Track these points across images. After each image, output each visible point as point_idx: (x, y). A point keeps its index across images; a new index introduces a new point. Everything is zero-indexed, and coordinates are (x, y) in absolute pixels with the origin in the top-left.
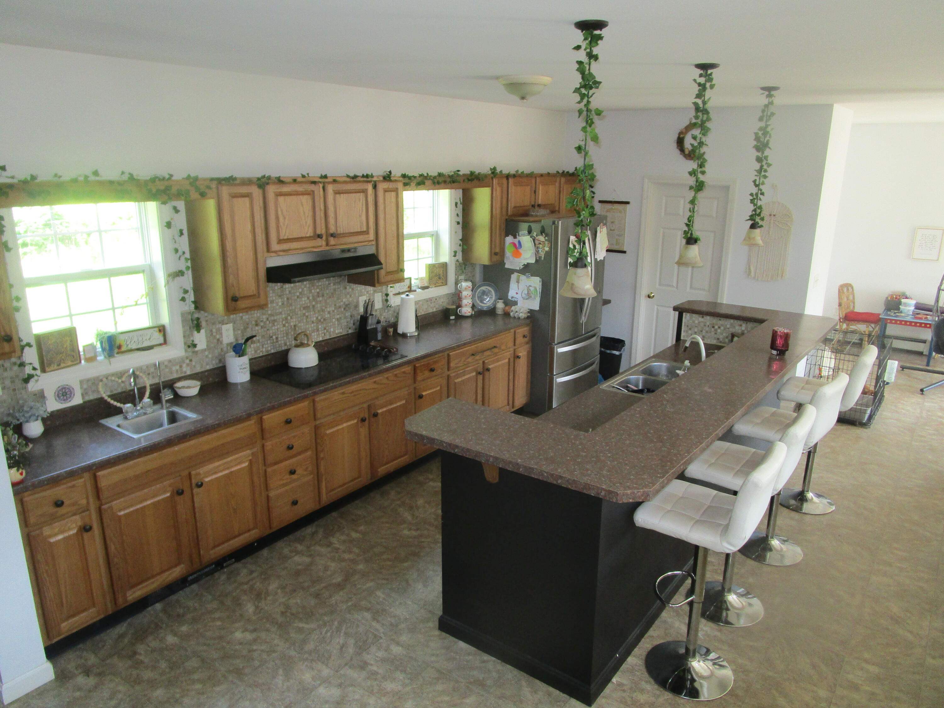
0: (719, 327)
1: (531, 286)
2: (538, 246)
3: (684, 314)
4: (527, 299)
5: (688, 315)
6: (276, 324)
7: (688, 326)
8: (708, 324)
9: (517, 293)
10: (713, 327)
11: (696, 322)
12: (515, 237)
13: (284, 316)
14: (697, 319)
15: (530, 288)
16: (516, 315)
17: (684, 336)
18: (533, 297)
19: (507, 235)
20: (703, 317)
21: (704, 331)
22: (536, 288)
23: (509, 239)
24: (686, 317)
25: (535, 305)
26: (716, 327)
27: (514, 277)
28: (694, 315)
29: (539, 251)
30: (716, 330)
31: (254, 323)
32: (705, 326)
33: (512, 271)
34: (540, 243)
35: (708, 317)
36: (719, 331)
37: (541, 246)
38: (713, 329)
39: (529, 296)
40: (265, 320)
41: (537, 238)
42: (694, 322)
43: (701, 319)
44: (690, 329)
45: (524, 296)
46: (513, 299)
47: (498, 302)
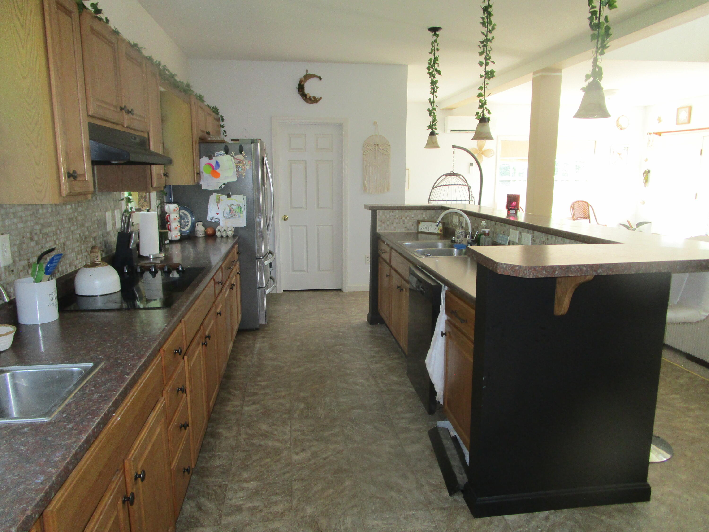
0: (406, 218)
1: (233, 205)
2: (238, 165)
3: (378, 211)
4: (230, 218)
5: (381, 211)
6: (48, 239)
7: (381, 221)
8: (397, 216)
9: (218, 214)
10: (401, 218)
11: (388, 216)
12: (210, 158)
13: (54, 229)
14: (388, 214)
15: (232, 206)
16: (224, 234)
17: (379, 230)
18: (237, 215)
19: (200, 157)
20: (393, 212)
21: (395, 223)
22: (239, 206)
23: (205, 160)
24: (380, 214)
25: (242, 222)
26: (404, 218)
27: (213, 198)
28: (386, 211)
29: (239, 169)
30: (404, 221)
31: (28, 235)
32: (395, 218)
33: (211, 192)
34: (239, 162)
35: (397, 211)
36: (406, 221)
37: (241, 164)
38: (401, 220)
39: (232, 213)
40: (38, 232)
41: (236, 157)
42: (386, 217)
43: (391, 214)
44: (384, 223)
45: (226, 215)
46: (213, 221)
47: (197, 225)
